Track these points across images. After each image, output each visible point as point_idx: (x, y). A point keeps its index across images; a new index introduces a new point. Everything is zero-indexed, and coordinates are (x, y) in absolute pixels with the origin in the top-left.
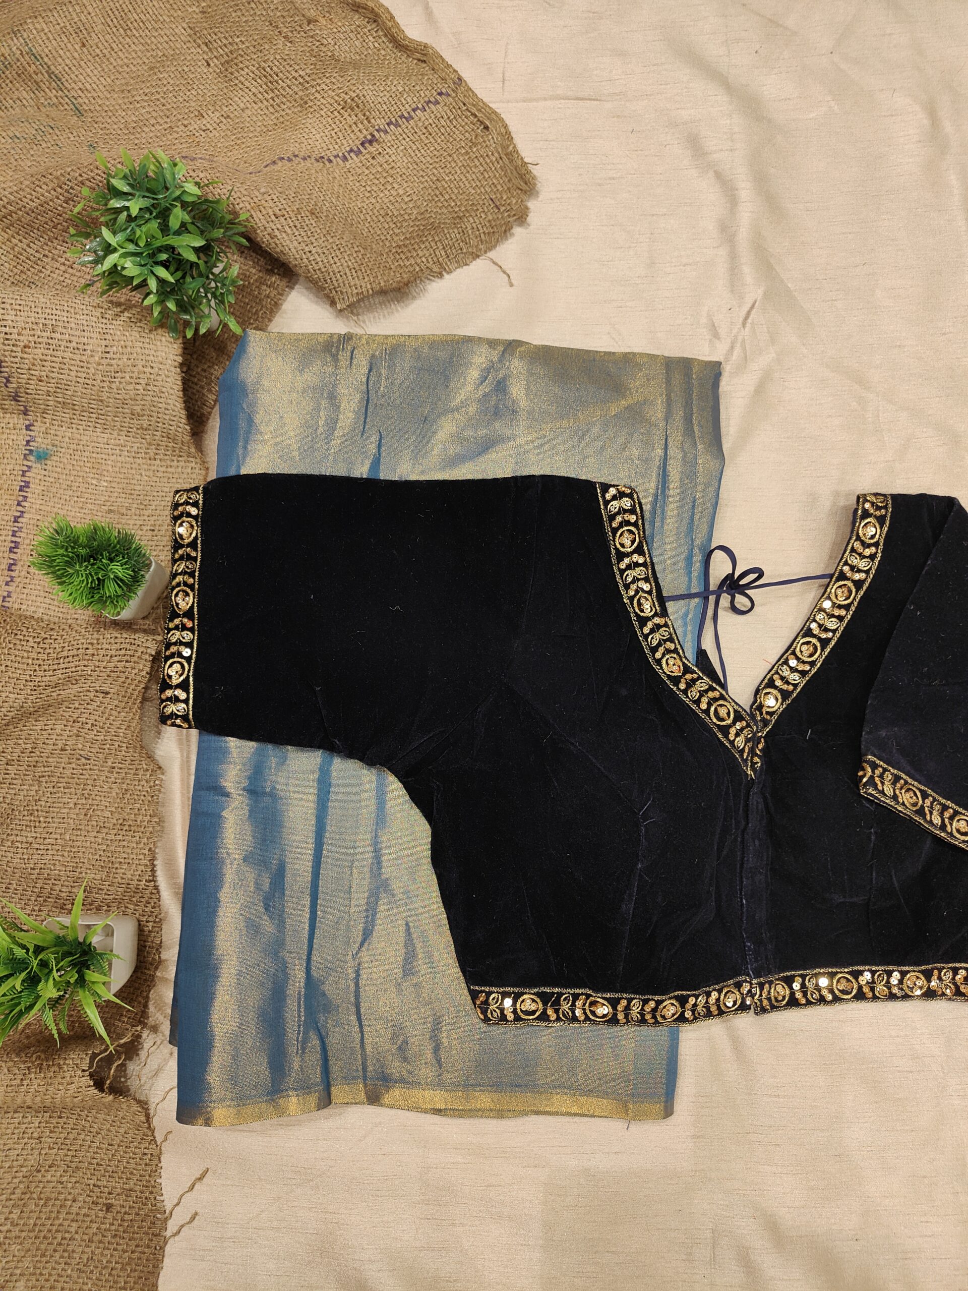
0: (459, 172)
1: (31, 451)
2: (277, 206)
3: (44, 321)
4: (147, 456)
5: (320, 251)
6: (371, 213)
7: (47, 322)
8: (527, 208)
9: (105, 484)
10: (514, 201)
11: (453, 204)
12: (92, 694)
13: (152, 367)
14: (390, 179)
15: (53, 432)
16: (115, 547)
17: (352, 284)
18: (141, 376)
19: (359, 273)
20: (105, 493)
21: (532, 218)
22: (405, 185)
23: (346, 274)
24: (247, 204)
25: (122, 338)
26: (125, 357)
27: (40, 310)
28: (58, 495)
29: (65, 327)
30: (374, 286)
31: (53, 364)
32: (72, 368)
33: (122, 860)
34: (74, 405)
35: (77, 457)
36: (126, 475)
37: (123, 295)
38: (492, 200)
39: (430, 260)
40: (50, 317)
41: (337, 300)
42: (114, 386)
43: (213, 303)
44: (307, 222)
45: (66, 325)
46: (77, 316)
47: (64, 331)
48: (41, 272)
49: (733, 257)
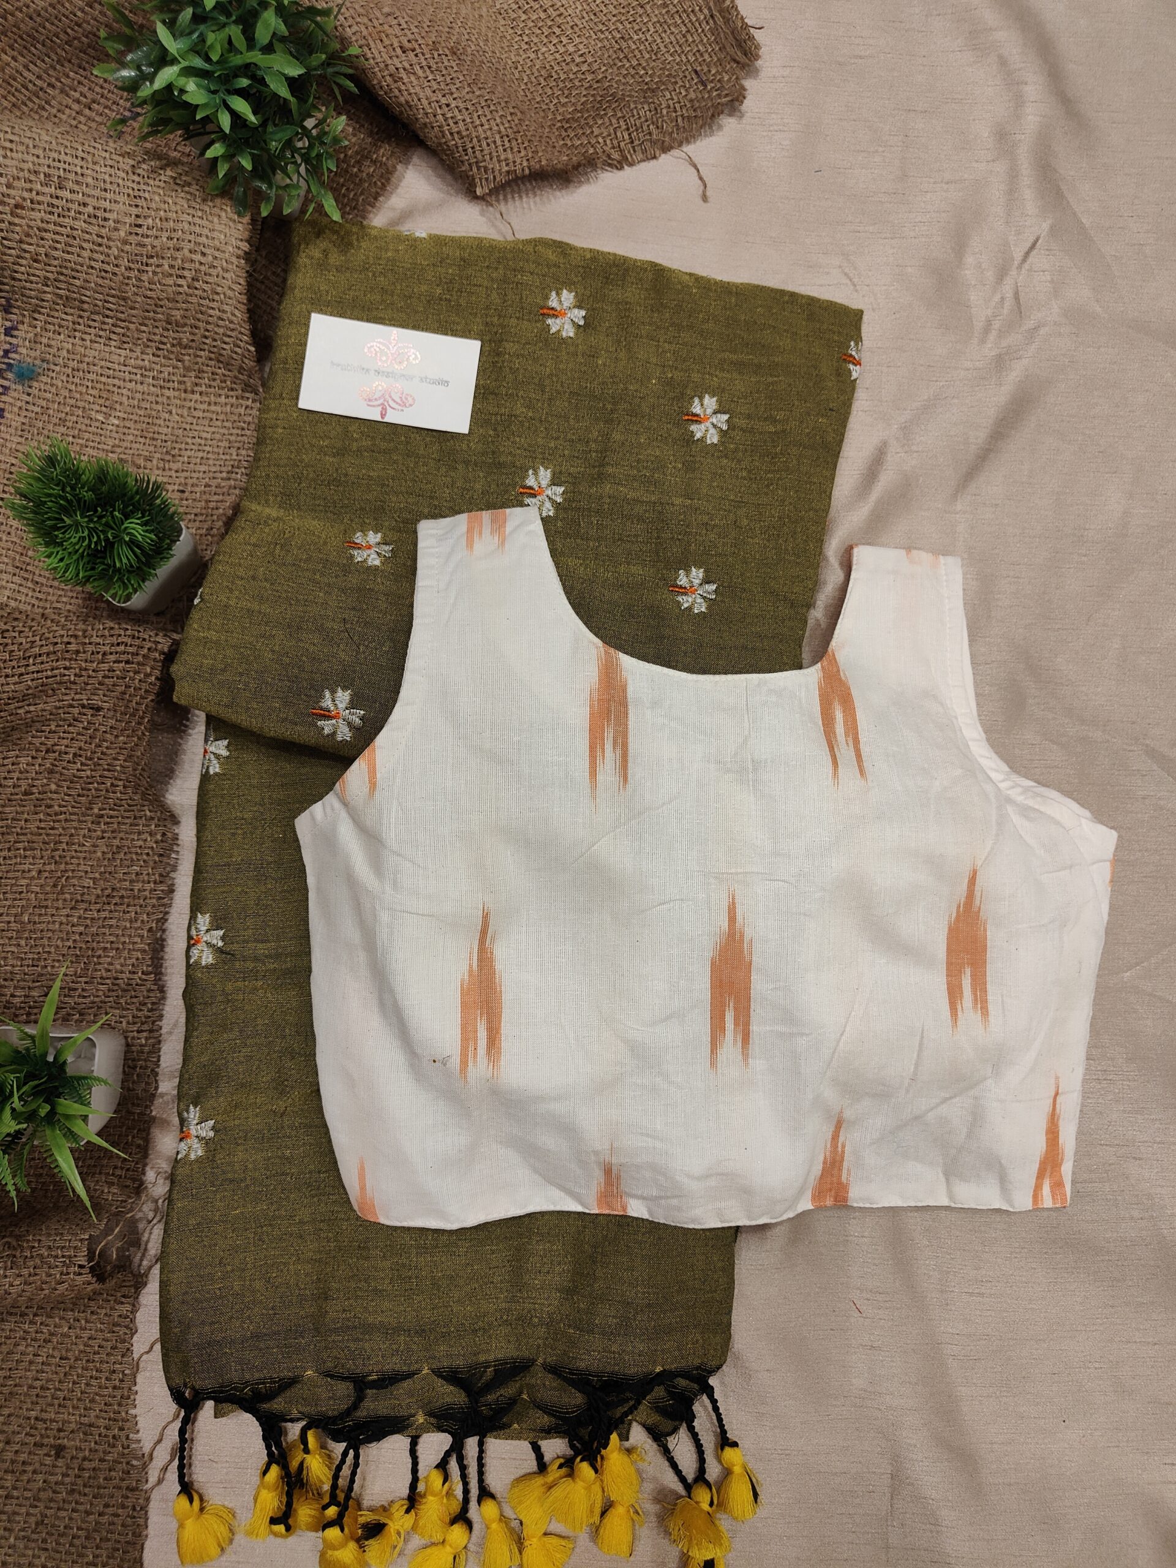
0: (652, 30)
1: (9, 365)
2: (405, 35)
3: (46, 169)
4: (182, 387)
5: (462, 105)
6: (528, 72)
7: (52, 171)
8: (743, 89)
9: (116, 422)
10: (726, 78)
11: (642, 72)
12: (76, 711)
13: (204, 254)
14: (558, 31)
15: (45, 341)
16: (132, 498)
17: (502, 157)
18: (186, 265)
19: (514, 143)
20: (114, 435)
21: (748, 104)
22: (578, 40)
23: (495, 142)
24: (363, 28)
25: (162, 206)
26: (165, 235)
27: (40, 152)
28: (46, 432)
29: (77, 183)
30: (532, 163)
31: (57, 237)
32: (85, 245)
33: (108, 945)
34: (83, 302)
35: (77, 380)
36: (149, 412)
37: (174, 143)
38: (696, 72)
39: (608, 142)
40: (57, 164)
41: (477, 180)
42: (145, 277)
43: (302, 169)
44: (446, 63)
45: (80, 178)
46: (97, 168)
47: (76, 188)
48: (43, 108)
49: (1013, 175)
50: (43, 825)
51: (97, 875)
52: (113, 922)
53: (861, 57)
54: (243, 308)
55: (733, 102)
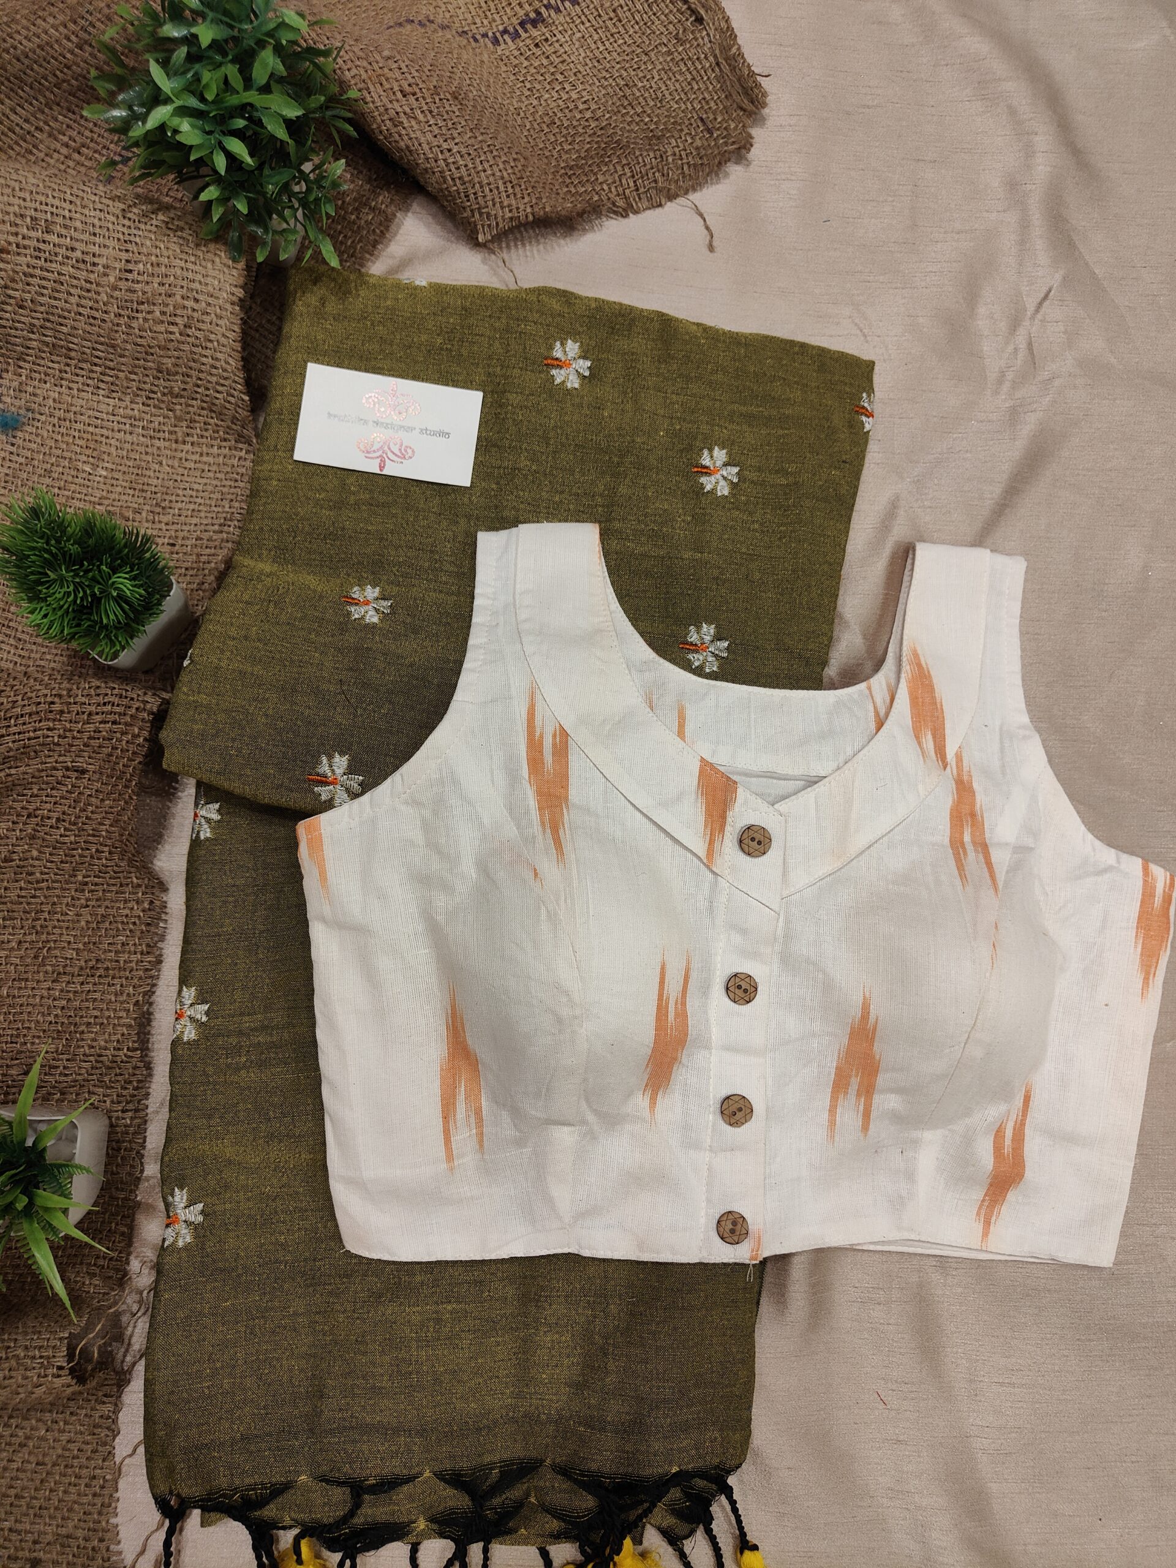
0: (657, 77)
3: (33, 213)
4: (173, 437)
6: (531, 119)
7: (39, 215)
8: (750, 137)
9: (104, 473)
10: (733, 126)
11: (647, 119)
12: (59, 774)
13: (196, 300)
14: (560, 78)
15: (30, 389)
16: (120, 551)
17: (506, 204)
18: (178, 312)
19: (518, 189)
20: (102, 486)
21: (755, 153)
22: (581, 87)
23: (498, 188)
25: (154, 250)
26: (157, 280)
27: (27, 196)
28: (30, 483)
29: (66, 227)
30: (536, 210)
31: (44, 283)
32: (72, 291)
34: (70, 350)
35: (62, 430)
36: (138, 462)
37: (167, 186)
38: (702, 119)
39: (613, 189)
40: (44, 207)
41: (479, 227)
42: (135, 324)
43: (300, 214)
44: (448, 108)
45: (68, 222)
46: (86, 211)
47: (64, 232)
48: (31, 153)
49: (1025, 225)
50: (23, 893)
51: (81, 946)
52: (97, 995)
53: (868, 107)
54: (238, 356)
55: (740, 149)
